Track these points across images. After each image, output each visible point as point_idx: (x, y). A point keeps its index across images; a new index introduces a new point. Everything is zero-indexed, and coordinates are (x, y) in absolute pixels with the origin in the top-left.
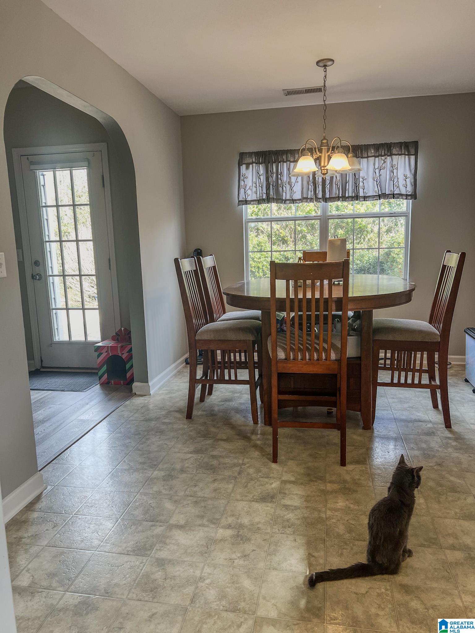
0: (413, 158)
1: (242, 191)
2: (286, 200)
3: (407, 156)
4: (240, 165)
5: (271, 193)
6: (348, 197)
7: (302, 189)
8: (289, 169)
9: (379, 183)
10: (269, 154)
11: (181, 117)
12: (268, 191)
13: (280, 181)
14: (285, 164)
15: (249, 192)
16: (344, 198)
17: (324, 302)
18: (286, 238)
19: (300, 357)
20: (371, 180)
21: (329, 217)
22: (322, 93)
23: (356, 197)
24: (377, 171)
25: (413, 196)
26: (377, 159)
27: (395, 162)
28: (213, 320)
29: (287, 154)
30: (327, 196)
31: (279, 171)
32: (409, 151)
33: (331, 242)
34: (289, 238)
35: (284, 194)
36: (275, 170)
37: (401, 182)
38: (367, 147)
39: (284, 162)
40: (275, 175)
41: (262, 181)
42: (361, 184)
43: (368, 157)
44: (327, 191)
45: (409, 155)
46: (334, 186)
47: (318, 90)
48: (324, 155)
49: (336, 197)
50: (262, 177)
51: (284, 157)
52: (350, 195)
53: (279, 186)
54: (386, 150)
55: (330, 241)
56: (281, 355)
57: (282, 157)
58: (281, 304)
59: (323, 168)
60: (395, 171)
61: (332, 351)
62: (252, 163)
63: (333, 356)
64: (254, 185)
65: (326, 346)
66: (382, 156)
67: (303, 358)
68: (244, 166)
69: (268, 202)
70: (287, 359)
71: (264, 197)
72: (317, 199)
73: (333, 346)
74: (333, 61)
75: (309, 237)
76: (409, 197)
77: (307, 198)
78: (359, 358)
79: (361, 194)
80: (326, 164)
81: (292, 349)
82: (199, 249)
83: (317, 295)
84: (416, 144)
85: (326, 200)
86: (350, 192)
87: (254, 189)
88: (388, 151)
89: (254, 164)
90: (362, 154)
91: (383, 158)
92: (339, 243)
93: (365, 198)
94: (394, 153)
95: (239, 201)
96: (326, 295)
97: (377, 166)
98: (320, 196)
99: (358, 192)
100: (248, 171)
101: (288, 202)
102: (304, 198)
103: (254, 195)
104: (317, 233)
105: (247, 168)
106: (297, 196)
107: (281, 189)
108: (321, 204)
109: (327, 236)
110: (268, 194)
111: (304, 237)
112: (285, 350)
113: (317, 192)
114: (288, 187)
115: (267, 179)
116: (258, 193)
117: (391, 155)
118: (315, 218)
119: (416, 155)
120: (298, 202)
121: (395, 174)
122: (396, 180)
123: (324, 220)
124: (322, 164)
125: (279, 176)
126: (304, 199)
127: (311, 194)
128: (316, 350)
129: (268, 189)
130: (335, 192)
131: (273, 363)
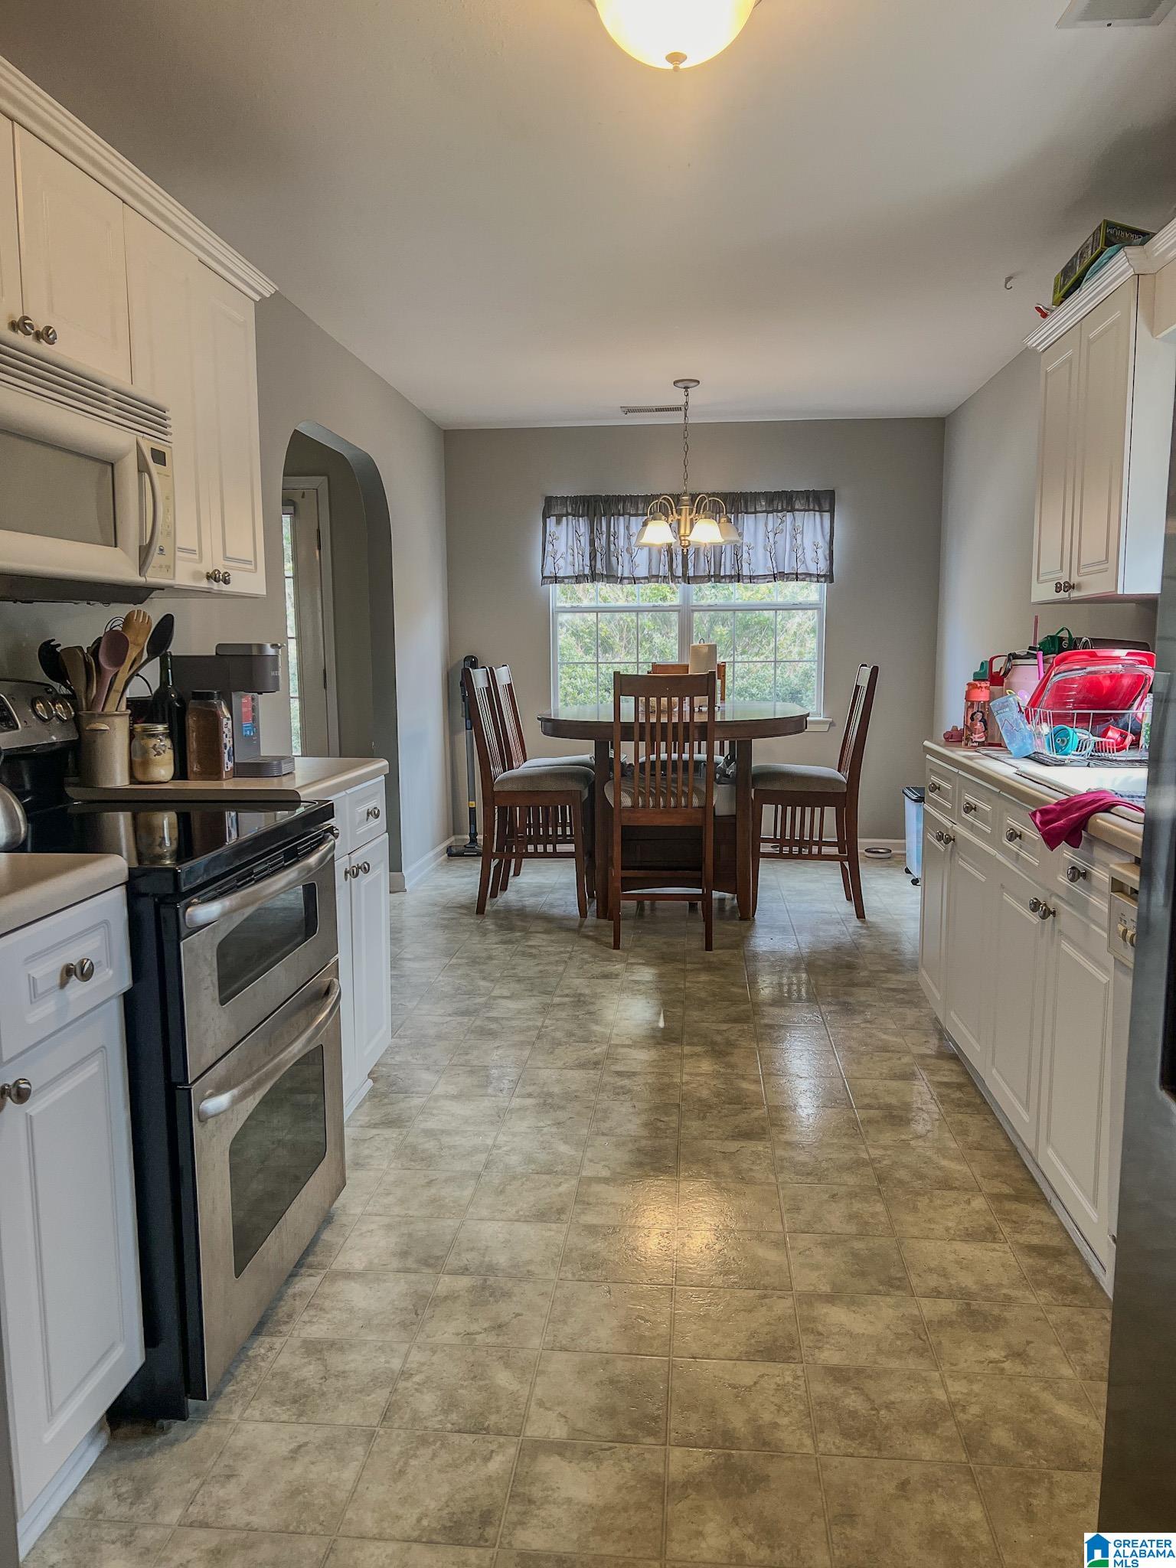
0: (827, 515)
1: (549, 560)
2: (622, 579)
3: (817, 513)
4: (545, 516)
5: (599, 565)
6: (725, 577)
7: (650, 561)
8: (628, 528)
9: (774, 556)
10: (596, 501)
11: (445, 431)
12: (593, 562)
13: (612, 546)
14: (621, 518)
15: (561, 562)
16: (718, 578)
17: (684, 727)
18: (611, 641)
19: (651, 804)
20: (761, 551)
21: (694, 608)
22: (683, 413)
23: (738, 578)
24: (771, 535)
25: (829, 577)
26: (770, 515)
27: (798, 523)
28: (511, 768)
29: (624, 503)
30: (691, 573)
31: (612, 529)
32: (820, 505)
33: (696, 650)
34: (618, 640)
35: (620, 567)
36: (604, 529)
37: (809, 554)
38: (755, 496)
39: (620, 515)
40: (604, 536)
41: (583, 545)
42: (745, 555)
43: (755, 512)
44: (690, 565)
45: (821, 511)
46: (702, 557)
47: (679, 409)
48: (685, 518)
49: (705, 577)
50: (582, 539)
51: (620, 507)
52: (728, 573)
53: (612, 554)
54: (785, 502)
55: (693, 647)
56: (627, 801)
57: (617, 507)
58: (627, 732)
59: (682, 538)
60: (799, 537)
61: (694, 795)
62: (567, 515)
63: (696, 802)
64: (570, 551)
65: (686, 789)
66: (778, 511)
67: (657, 805)
68: (554, 519)
69: (593, 580)
70: (635, 806)
71: (587, 571)
72: (674, 578)
73: (695, 790)
74: (698, 382)
75: (658, 639)
76: (823, 579)
77: (657, 576)
78: (734, 816)
79: (745, 572)
80: (688, 532)
81: (641, 793)
82: (473, 657)
83: (675, 720)
84: (831, 494)
85: (688, 579)
86: (727, 569)
87: (570, 558)
88: (787, 504)
89: (570, 517)
90: (746, 508)
91: (779, 514)
92: (706, 650)
93: (752, 578)
94: (797, 507)
95: (544, 578)
96: (687, 719)
97: (770, 528)
98: (679, 573)
99: (740, 568)
100: (560, 527)
101: (626, 581)
102: (654, 576)
103: (570, 568)
104: (675, 632)
105: (558, 522)
106: (642, 571)
107: (614, 559)
108: (680, 587)
109: (690, 641)
110: (593, 568)
111: (650, 639)
112: (631, 795)
113: (674, 567)
114: (626, 556)
115: (592, 543)
116: (576, 566)
117: (792, 510)
118: (671, 609)
119: (832, 512)
120: (643, 581)
121: (799, 542)
122: (800, 552)
123: (686, 614)
124: (682, 532)
125: (612, 538)
126: (652, 578)
127: (664, 570)
128: (673, 794)
129: (593, 557)
130: (703, 569)
131: (616, 812)
